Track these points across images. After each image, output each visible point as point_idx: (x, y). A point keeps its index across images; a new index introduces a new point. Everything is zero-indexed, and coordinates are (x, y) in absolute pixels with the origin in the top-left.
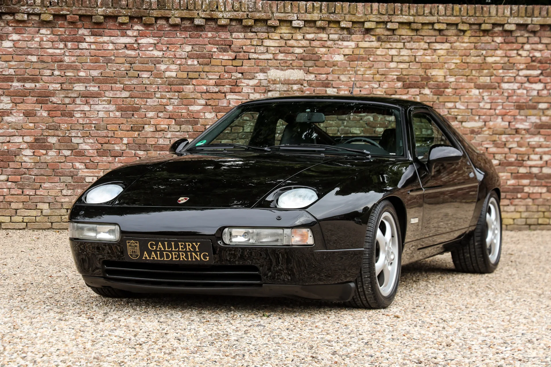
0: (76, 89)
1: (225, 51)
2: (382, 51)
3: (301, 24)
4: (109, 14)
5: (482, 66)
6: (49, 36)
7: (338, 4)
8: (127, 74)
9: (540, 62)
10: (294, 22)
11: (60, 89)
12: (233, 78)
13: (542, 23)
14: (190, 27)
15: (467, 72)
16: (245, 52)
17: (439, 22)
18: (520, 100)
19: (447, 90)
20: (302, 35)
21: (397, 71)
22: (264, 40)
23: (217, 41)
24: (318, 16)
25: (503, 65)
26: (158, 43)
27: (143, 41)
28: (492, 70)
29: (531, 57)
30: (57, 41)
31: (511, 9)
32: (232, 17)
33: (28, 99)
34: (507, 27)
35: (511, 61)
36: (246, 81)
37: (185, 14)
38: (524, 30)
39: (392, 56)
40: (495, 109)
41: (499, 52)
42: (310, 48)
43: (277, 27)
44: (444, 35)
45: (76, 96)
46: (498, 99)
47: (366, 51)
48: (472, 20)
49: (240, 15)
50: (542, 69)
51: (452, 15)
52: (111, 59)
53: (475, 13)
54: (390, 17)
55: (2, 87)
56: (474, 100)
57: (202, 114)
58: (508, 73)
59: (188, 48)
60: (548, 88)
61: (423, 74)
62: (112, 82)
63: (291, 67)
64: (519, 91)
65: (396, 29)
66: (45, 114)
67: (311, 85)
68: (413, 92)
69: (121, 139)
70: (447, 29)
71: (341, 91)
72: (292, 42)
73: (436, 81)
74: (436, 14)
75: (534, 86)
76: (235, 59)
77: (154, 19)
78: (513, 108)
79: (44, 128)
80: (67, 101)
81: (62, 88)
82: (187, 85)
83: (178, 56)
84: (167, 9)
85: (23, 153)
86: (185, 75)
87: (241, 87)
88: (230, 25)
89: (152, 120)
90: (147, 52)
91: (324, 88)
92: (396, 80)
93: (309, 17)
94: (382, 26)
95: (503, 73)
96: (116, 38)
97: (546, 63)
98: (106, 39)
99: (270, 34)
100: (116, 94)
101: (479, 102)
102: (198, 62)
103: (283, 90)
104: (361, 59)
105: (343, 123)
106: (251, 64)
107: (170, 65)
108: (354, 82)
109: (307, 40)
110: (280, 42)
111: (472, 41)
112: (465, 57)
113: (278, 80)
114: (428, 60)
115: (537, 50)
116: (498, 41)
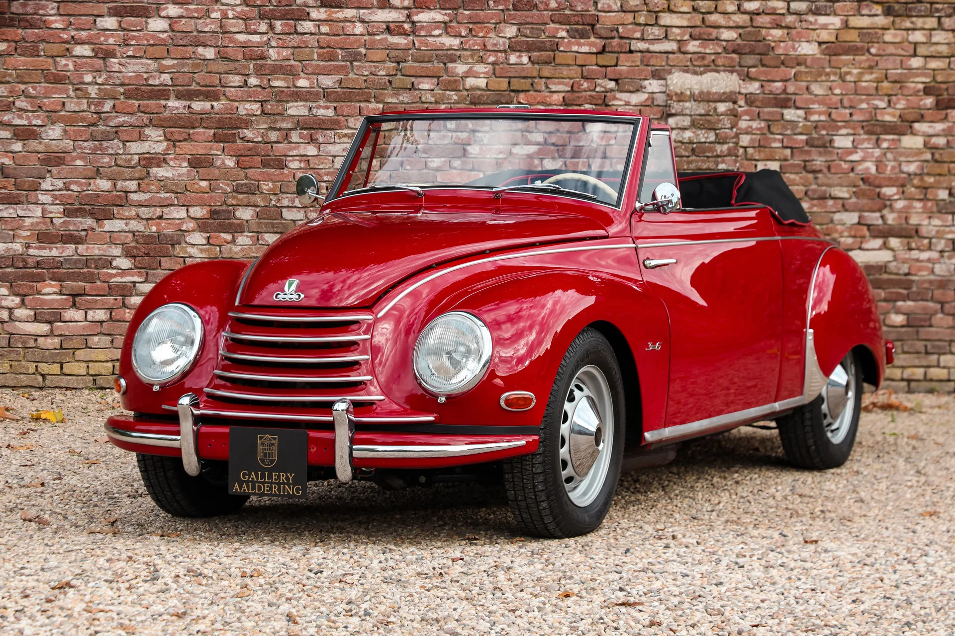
0: (290, 112)
1: (583, 35)
2: (895, 36)
6: (239, 9)
8: (390, 82)
11: (259, 112)
12: (598, 89)
16: (621, 38)
20: (737, 3)
21: (924, 75)
22: (661, 14)
23: (568, 16)
26: (451, 21)
27: (423, 17)
30: (254, 18)
33: (197, 134)
36: (625, 96)
39: (916, 44)
42: (753, 29)
45: (290, 126)
47: (864, 34)
52: (360, 54)
55: (148, 110)
57: (536, 162)
59: (511, 31)
62: (361, 98)
63: (712, 68)
66: (230, 162)
67: (752, 102)
71: (812, 114)
72: (714, 18)
76: (603, 51)
79: (229, 189)
80: (273, 136)
81: (263, 112)
82: (507, 103)
83: (490, 47)
85: (188, 239)
86: (504, 84)
87: (614, 108)
89: (438, 174)
90: (430, 39)
91: (778, 110)
92: (921, 93)
96: (370, 11)
98: (349, 13)
99: (672, 2)
102: (530, 58)
103: (697, 113)
104: (853, 50)
105: (816, 178)
106: (633, 62)
107: (474, 64)
108: (840, 97)
109: (746, 13)
110: (693, 17)
113: (688, 93)
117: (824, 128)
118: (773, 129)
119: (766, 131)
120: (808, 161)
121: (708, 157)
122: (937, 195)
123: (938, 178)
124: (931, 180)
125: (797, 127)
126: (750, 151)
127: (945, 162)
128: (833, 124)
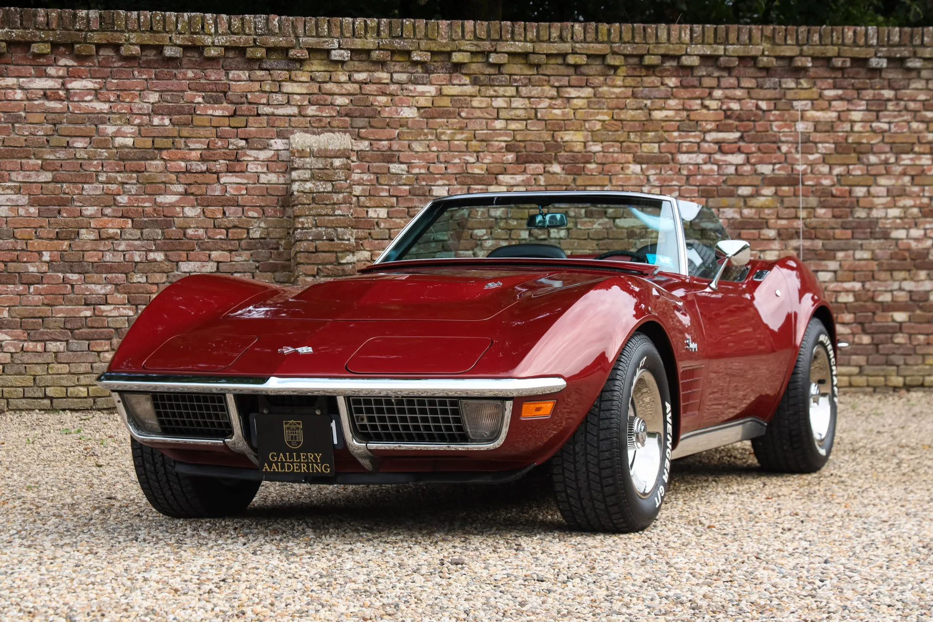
1: (217, 101)
2: (481, 102)
3: (346, 55)
4: (16, 39)
5: (646, 125)
7: (407, 22)
8: (48, 141)
9: (739, 119)
10: (333, 52)
12: (230, 147)
13: (741, 54)
14: (156, 61)
15: (621, 135)
16: (250, 103)
17: (574, 53)
18: (708, 181)
19: (588, 166)
20: (347, 74)
21: (506, 135)
22: (283, 83)
23: (203, 84)
24: (374, 44)
25: (678, 123)
26: (101, 89)
27: (76, 85)
28: (661, 132)
29: (724, 111)
31: (692, 31)
32: (228, 44)
34: (686, 61)
35: (692, 118)
36: (254, 153)
37: (147, 38)
38: (712, 66)
39: (498, 109)
41: (672, 103)
42: (362, 96)
43: (305, 60)
44: (583, 74)
46: (672, 180)
47: (455, 101)
48: (629, 49)
49: (240, 40)
50: (742, 129)
51: (597, 41)
52: (20, 116)
53: (633, 38)
54: (494, 43)
56: (633, 182)
57: (178, 209)
58: (688, 137)
59: (154, 97)
60: (753, 161)
61: (549, 139)
62: (22, 155)
63: (329, 128)
64: (706, 167)
65: (504, 64)
67: (363, 158)
68: (533, 169)
69: (40, 253)
70: (587, 64)
71: (413, 168)
72: (328, 87)
73: (571, 151)
74: (569, 39)
75: (730, 158)
76: (234, 114)
77: (94, 47)
78: (696, 195)
82: (152, 159)
83: (135, 111)
84: (117, 31)
86: (148, 143)
87: (245, 163)
88: (225, 57)
89: (92, 221)
90: (83, 104)
91: (385, 164)
92: (504, 150)
93: (359, 44)
94: (480, 59)
95: (680, 136)
96: (28, 79)
97: (749, 120)
98: (11, 81)
99: (293, 73)
100: (29, 177)
101: (642, 186)
102: (171, 120)
103: (316, 167)
104: (446, 114)
106: (261, 123)
107: (121, 125)
108: (436, 154)
109: (356, 82)
110: (311, 86)
111: (628, 85)
112: (617, 111)
113: (308, 150)
114: (557, 115)
115: (734, 99)
116: (671, 85)
117: (424, 180)
118: (381, 181)
119: (375, 182)
120: (411, 207)
121: (326, 204)
122: (520, 235)
123: (520, 221)
124: (515, 223)
125: (401, 178)
126: (362, 199)
127: (525, 208)
128: (431, 176)
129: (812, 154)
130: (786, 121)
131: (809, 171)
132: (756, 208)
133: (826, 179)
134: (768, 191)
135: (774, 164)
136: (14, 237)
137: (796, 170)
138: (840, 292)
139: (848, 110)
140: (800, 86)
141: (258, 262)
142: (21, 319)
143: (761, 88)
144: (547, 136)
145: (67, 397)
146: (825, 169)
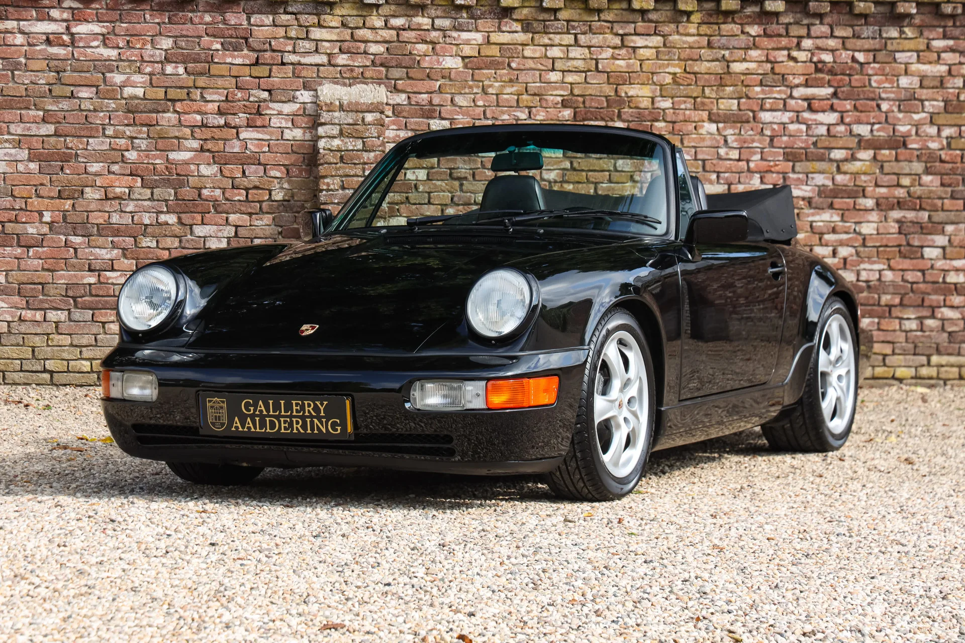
1: (237, 48)
2: (534, 51)
5: (723, 79)
8: (50, 90)
9: (831, 72)
12: (251, 99)
14: (169, 4)
16: (274, 51)
18: (795, 143)
19: (656, 124)
20: (383, 19)
21: (562, 89)
22: (311, 29)
23: (222, 29)
25: (761, 77)
26: (109, 33)
27: (81, 29)
28: (739, 88)
29: (815, 63)
34: (769, 6)
35: (777, 70)
36: (277, 106)
38: (800, 12)
39: (553, 59)
40: (748, 161)
41: (754, 53)
42: (399, 44)
43: (335, 3)
44: (651, 21)
46: (753, 141)
47: (505, 50)
50: (836, 84)
52: (19, 63)
56: (708, 143)
57: (193, 167)
58: (772, 92)
59: (167, 43)
60: (847, 120)
61: (612, 94)
62: (22, 106)
63: (363, 79)
64: (792, 127)
65: (560, 9)
67: (399, 113)
69: (40, 213)
70: (653, 10)
71: (456, 124)
72: (361, 33)
73: (636, 107)
75: (820, 117)
76: (257, 63)
78: (781, 158)
82: (164, 112)
83: (147, 59)
86: (160, 94)
87: (268, 117)
89: (97, 178)
90: (89, 50)
91: (425, 120)
92: (559, 106)
94: (533, 3)
95: (763, 92)
96: (30, 23)
97: (843, 74)
98: (11, 24)
99: (323, 17)
100: (29, 129)
101: (718, 147)
102: (186, 68)
103: (346, 122)
104: (494, 65)
105: (461, 185)
106: (285, 73)
107: (130, 74)
108: (482, 109)
109: (393, 28)
110: (342, 32)
111: (702, 33)
112: (690, 62)
113: (338, 103)
114: (621, 67)
115: (827, 50)
116: (753, 33)
120: (454, 169)
121: (355, 164)
123: (577, 185)
124: (571, 187)
127: (583, 170)
129: (918, 113)
130: (887, 75)
131: (913, 132)
132: (851, 173)
133: (934, 141)
134: (866, 155)
135: (873, 124)
136: (12, 196)
137: (899, 131)
138: (948, 271)
139: (960, 63)
140: (903, 36)
141: (281, 227)
142: (19, 284)
143: (859, 37)
144: (609, 90)
145: (68, 371)
146: (933, 130)
